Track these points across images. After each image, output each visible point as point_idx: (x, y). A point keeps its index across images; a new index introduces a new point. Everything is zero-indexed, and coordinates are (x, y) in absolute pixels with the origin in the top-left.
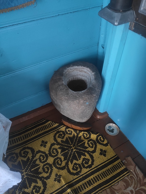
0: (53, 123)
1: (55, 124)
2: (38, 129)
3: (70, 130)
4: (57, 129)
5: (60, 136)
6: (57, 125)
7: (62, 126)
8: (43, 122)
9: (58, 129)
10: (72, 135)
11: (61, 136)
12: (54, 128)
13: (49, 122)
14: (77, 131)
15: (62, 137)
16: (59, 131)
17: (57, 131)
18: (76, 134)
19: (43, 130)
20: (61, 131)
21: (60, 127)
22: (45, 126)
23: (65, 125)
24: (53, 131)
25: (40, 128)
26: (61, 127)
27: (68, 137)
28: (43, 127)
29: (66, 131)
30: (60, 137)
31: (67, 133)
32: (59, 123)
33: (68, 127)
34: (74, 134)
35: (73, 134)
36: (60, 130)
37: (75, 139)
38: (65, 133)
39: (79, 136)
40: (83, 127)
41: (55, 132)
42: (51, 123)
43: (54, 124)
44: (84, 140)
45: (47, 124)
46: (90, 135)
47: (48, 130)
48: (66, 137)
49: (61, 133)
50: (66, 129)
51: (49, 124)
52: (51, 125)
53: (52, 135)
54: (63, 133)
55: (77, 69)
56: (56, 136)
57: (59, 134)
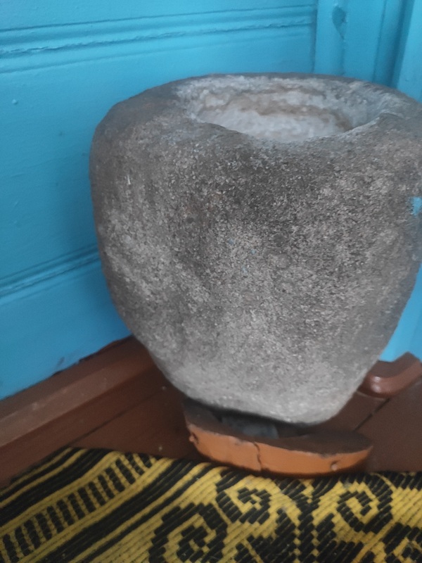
0: (134, 464)
1: (149, 466)
2: (39, 516)
3: (255, 491)
4: (161, 500)
5: (192, 543)
6: (160, 466)
7: (196, 470)
8: (67, 464)
9: (169, 494)
10: (268, 523)
11: (201, 544)
13: (109, 460)
14: (303, 488)
15: (206, 549)
16: (177, 508)
17: (166, 510)
18: (293, 512)
19: (71, 522)
20: (192, 509)
21: (179, 484)
22: (82, 492)
23: (214, 464)
24: (138, 516)
25: (50, 509)
26: (188, 477)
27: (246, 543)
28: (71, 497)
29: (222, 499)
30: (196, 548)
31: (234, 514)
32: (169, 457)
33: (233, 473)
34: (280, 512)
35: (274, 516)
36: (182, 502)
37: (294, 546)
38: (225, 517)
39: (316, 522)
40: (334, 453)
41: (152, 520)
42: (118, 463)
43: (137, 469)
44: (361, 545)
45: (91, 475)
46: (385, 500)
47: (102, 515)
48: (236, 543)
49: (197, 521)
50: (221, 487)
51: (109, 471)
52: (123, 480)
53: (137, 547)
54: (205, 518)
55: (247, 95)
56: (165, 546)
57: (183, 533)
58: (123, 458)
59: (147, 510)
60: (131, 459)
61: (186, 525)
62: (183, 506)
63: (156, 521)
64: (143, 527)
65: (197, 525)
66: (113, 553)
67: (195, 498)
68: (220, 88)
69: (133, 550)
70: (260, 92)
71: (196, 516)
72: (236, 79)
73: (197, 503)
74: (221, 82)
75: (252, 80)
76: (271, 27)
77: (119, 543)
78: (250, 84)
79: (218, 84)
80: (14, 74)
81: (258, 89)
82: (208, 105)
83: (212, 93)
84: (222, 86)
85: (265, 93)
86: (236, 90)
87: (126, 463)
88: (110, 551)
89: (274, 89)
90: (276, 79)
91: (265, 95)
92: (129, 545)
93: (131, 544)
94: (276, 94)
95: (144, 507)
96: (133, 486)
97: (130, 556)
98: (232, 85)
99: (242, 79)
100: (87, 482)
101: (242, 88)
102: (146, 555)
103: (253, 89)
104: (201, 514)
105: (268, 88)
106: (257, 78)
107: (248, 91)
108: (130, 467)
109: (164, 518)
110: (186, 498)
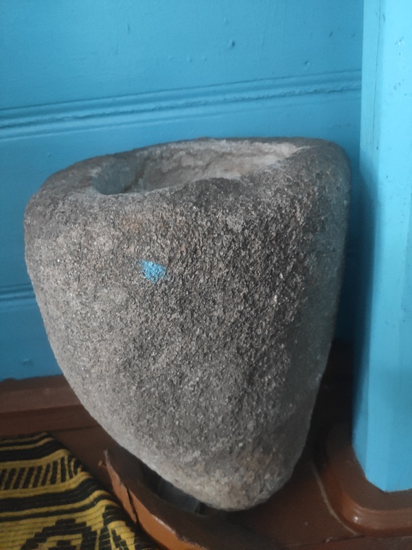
1: (76, 474)
3: (120, 538)
4: (69, 507)
6: (80, 478)
7: (96, 494)
8: (38, 444)
9: (77, 505)
12: (62, 493)
13: (60, 454)
16: (73, 520)
19: (7, 488)
20: (82, 528)
21: (86, 502)
22: (31, 470)
24: (45, 510)
26: (92, 498)
29: (104, 533)
32: (90, 474)
36: (80, 517)
41: (49, 519)
45: (44, 461)
49: (77, 540)
50: (105, 520)
52: (59, 476)
53: (24, 532)
54: (83, 542)
55: (229, 157)
56: (40, 544)
57: (60, 542)
58: (66, 458)
59: (54, 509)
60: (69, 462)
61: (66, 538)
62: (78, 521)
63: (51, 521)
64: (41, 520)
65: (74, 543)
66: (9, 527)
67: (89, 520)
68: (199, 150)
69: (20, 533)
70: (241, 155)
71: (79, 536)
72: (217, 143)
73: (88, 524)
74: (200, 145)
75: (234, 144)
76: (316, 92)
77: (17, 522)
78: (231, 147)
79: (196, 147)
80: (123, 127)
81: (240, 153)
82: (184, 164)
83: (189, 154)
84: (202, 148)
85: (247, 156)
86: (216, 152)
87: (66, 462)
88: (8, 524)
89: (255, 152)
90: (257, 144)
91: (247, 158)
92: (20, 527)
93: (23, 527)
94: (257, 157)
95: (53, 505)
96: (62, 484)
97: (15, 536)
98: (213, 148)
99: (224, 143)
100: (39, 465)
101: (223, 150)
102: (23, 542)
103: (235, 152)
104: (83, 536)
105: (249, 152)
106: (239, 142)
107: (230, 154)
108: (67, 468)
109: (58, 522)
110: (85, 516)
